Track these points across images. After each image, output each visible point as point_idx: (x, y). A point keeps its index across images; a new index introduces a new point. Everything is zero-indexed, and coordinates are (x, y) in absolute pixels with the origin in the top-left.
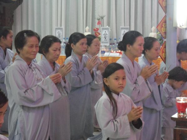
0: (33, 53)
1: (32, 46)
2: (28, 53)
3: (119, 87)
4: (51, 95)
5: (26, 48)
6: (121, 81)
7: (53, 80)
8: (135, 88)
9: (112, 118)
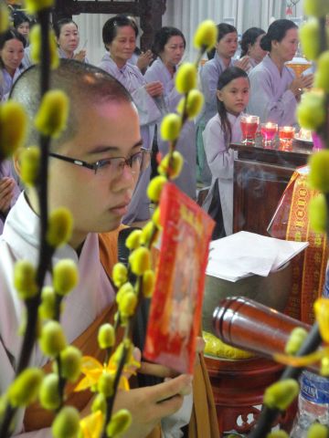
0: (125, 51)
1: (124, 41)
2: (118, 50)
3: (237, 104)
4: (146, 113)
5: (115, 43)
6: (239, 96)
7: (149, 91)
8: (276, 107)
9: (224, 148)
